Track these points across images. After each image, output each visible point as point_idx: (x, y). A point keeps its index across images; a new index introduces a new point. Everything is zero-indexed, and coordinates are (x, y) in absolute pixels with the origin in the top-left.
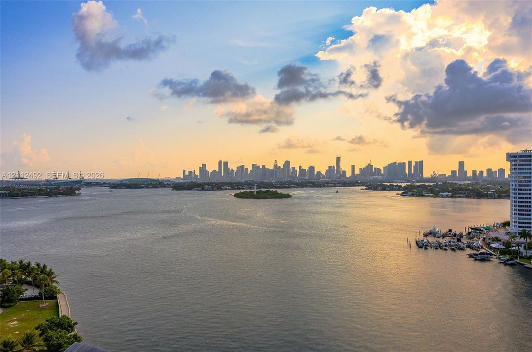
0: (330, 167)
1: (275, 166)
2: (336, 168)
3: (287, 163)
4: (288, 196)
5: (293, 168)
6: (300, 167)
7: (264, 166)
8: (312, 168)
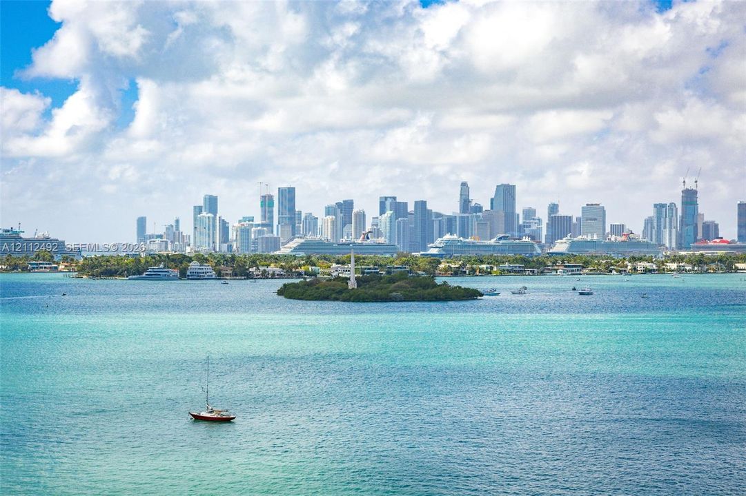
0: (659, 207)
1: (465, 203)
2: (680, 213)
3: (506, 193)
4: (472, 295)
5: (530, 213)
6: (553, 208)
7: (421, 205)
8: (595, 213)
